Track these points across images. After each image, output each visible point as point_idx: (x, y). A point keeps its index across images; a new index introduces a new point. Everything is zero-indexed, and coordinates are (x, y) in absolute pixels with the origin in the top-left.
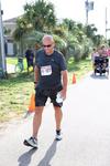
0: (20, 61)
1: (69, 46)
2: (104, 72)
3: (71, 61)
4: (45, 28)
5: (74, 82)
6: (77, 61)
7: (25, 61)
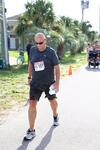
0: (22, 54)
1: (66, 41)
2: (98, 64)
3: (67, 55)
4: (44, 24)
5: (70, 73)
6: (73, 54)
7: (26, 54)
